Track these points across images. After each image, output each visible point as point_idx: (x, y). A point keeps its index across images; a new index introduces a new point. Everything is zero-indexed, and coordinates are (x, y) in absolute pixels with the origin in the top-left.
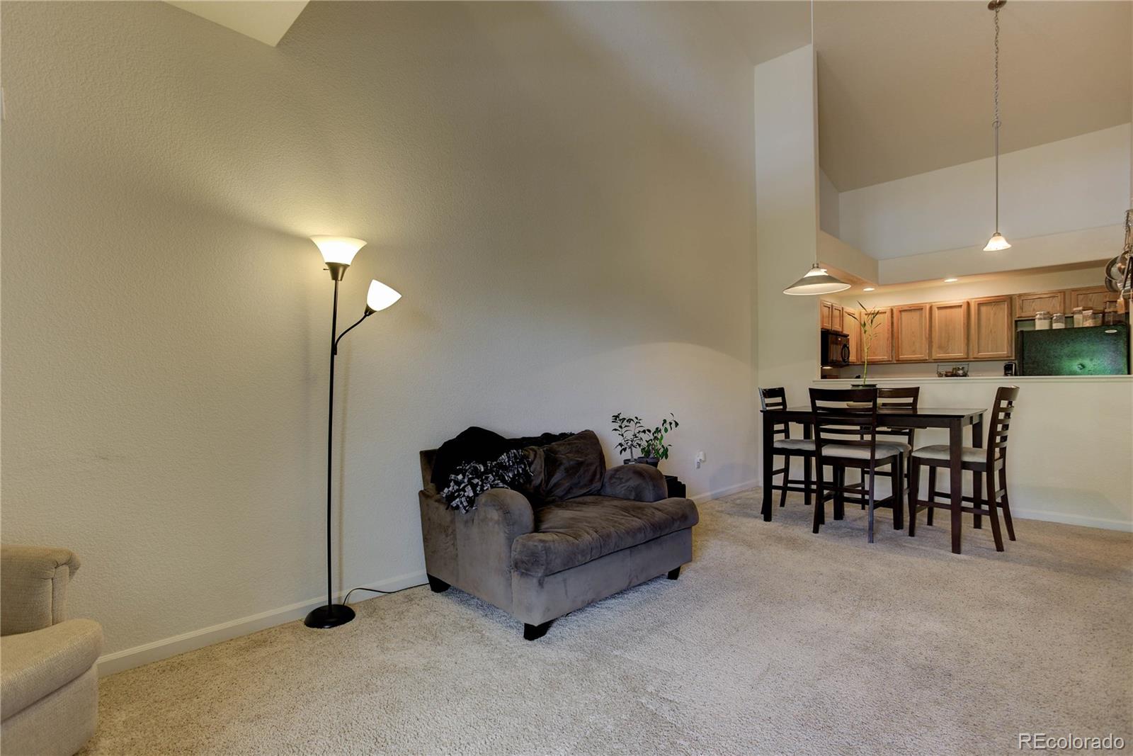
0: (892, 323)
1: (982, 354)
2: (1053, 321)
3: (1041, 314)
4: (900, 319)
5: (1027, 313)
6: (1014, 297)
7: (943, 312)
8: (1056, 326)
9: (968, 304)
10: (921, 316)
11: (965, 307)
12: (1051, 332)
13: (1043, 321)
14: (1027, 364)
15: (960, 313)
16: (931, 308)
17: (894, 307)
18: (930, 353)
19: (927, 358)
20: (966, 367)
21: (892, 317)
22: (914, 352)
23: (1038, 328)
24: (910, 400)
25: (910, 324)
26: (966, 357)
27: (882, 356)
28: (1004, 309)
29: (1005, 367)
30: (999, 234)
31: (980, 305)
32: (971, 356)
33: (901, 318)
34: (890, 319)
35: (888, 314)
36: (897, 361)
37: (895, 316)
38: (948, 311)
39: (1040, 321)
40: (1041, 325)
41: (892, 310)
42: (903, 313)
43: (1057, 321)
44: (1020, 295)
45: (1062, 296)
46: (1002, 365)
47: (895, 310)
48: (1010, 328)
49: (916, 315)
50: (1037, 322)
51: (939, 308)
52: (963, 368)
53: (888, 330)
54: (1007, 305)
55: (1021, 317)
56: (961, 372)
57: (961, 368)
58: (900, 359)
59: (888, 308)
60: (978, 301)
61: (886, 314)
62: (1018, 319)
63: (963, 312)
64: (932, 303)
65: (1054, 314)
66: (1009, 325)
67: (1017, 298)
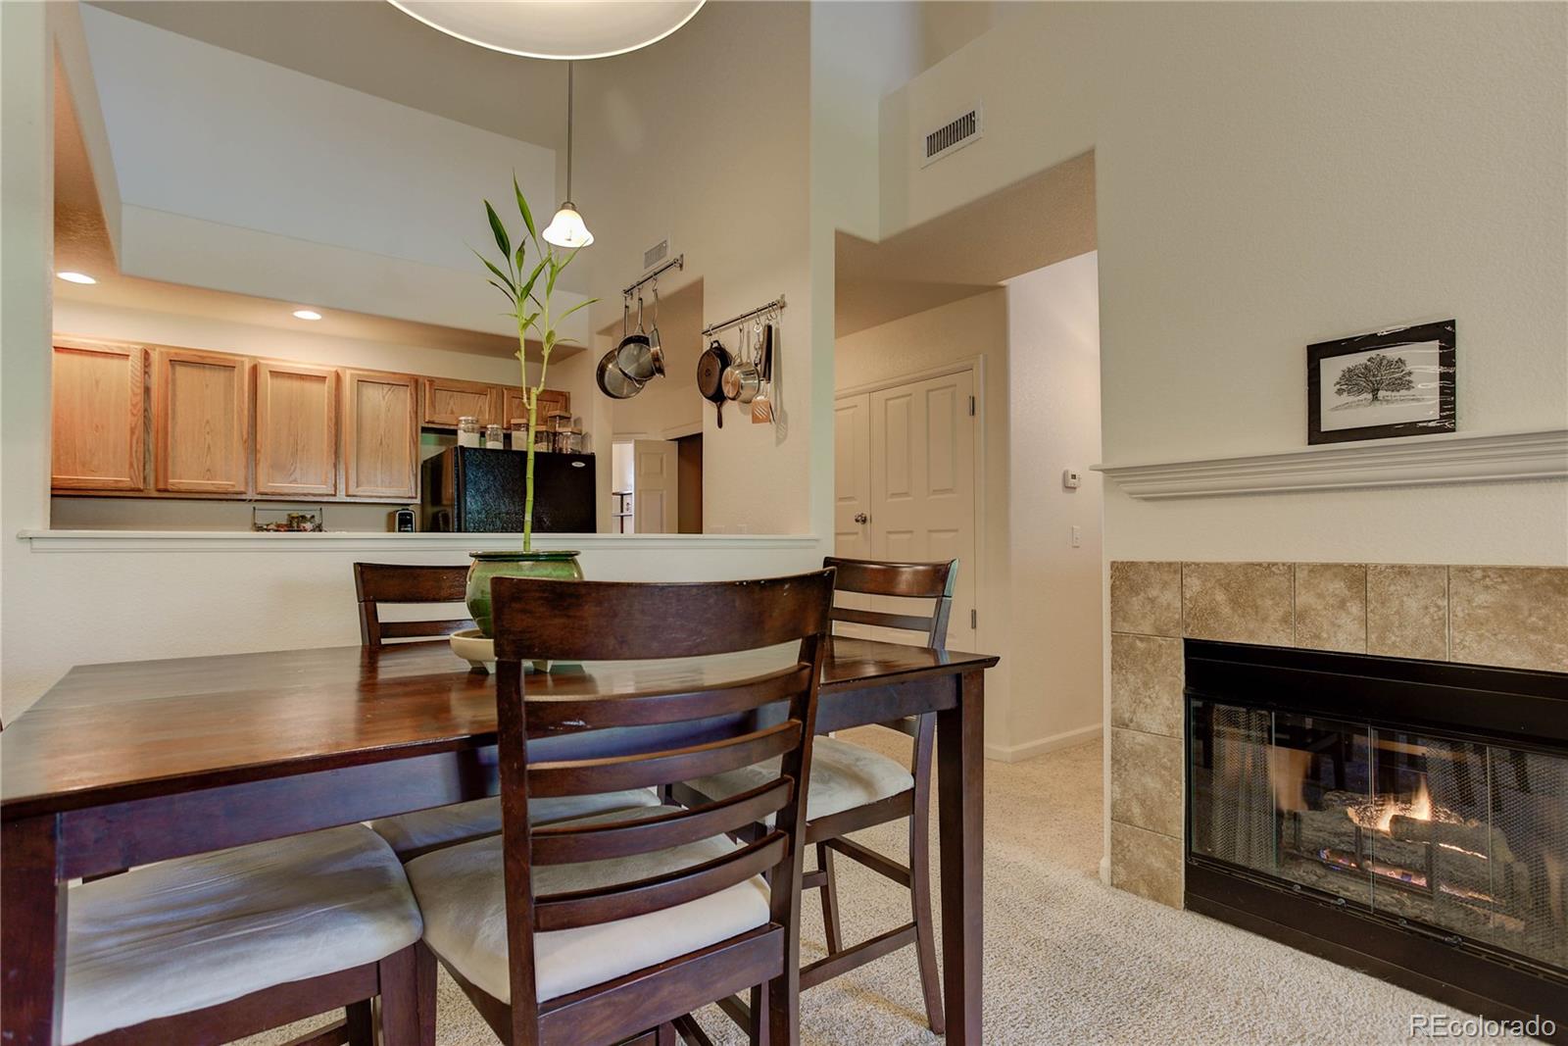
0: (147, 390)
1: (366, 490)
2: (486, 437)
3: (467, 421)
4: (170, 383)
5: (443, 417)
6: (421, 380)
7: (286, 384)
9: (338, 378)
10: (228, 382)
11: (329, 382)
12: (481, 452)
13: (469, 433)
15: (324, 391)
16: (254, 370)
17: (154, 347)
18: (250, 480)
19: (242, 490)
20: (317, 514)
21: (147, 372)
22: (209, 472)
23: (462, 443)
25: (198, 399)
27: (117, 475)
28: (404, 401)
31: (359, 383)
33: (174, 381)
34: (139, 373)
35: (134, 363)
37: (155, 369)
38: (294, 382)
39: (465, 433)
40: (466, 440)
41: (146, 355)
42: (180, 370)
43: (493, 438)
44: (432, 381)
47: (155, 356)
49: (220, 377)
50: (461, 432)
51: (275, 374)
52: (313, 517)
53: (134, 404)
54: (411, 394)
55: (433, 423)
56: (308, 525)
57: (309, 516)
58: (170, 487)
59: (141, 347)
60: (359, 375)
61: (130, 363)
62: (426, 425)
63: (328, 392)
64: (255, 357)
65: (489, 426)
66: (412, 435)
67: (427, 384)
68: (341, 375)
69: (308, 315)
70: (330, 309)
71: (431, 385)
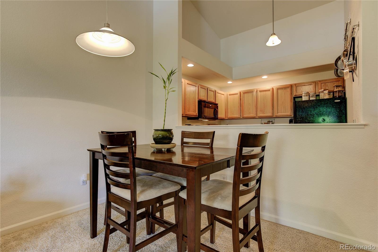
0: (240, 99)
1: (279, 114)
2: (310, 97)
3: (305, 93)
4: (244, 96)
5: (298, 94)
7: (262, 93)
8: (311, 99)
9: (273, 89)
10: (253, 95)
11: (271, 90)
12: (309, 101)
13: (305, 97)
14: (298, 119)
15: (269, 93)
16: (257, 91)
17: (241, 91)
18: (256, 114)
19: (256, 116)
20: (273, 120)
21: (240, 96)
22: (250, 113)
23: (303, 100)
24: (208, 141)
25: (247, 98)
26: (272, 115)
27: (236, 115)
28: (289, 91)
29: (290, 120)
30: (274, 34)
31: (278, 89)
32: (274, 115)
34: (239, 96)
35: (239, 94)
36: (243, 117)
37: (242, 95)
38: (264, 93)
39: (304, 97)
40: (304, 98)
41: (240, 93)
42: (245, 94)
43: (312, 97)
44: (295, 84)
45: (314, 84)
46: (289, 119)
47: (242, 93)
48: (291, 101)
49: (250, 95)
50: (303, 97)
51: (261, 91)
52: (272, 121)
53: (239, 102)
54: (290, 89)
55: (296, 95)
56: (271, 123)
57: (271, 121)
58: (244, 117)
59: (239, 92)
60: (277, 87)
61: (238, 95)
62: (295, 96)
63: (271, 93)
64: (257, 89)
65: (311, 93)
66: (290, 99)
67: (294, 85)
68: (273, 88)
69: (265, 77)
70: (270, 74)
71: (295, 86)
